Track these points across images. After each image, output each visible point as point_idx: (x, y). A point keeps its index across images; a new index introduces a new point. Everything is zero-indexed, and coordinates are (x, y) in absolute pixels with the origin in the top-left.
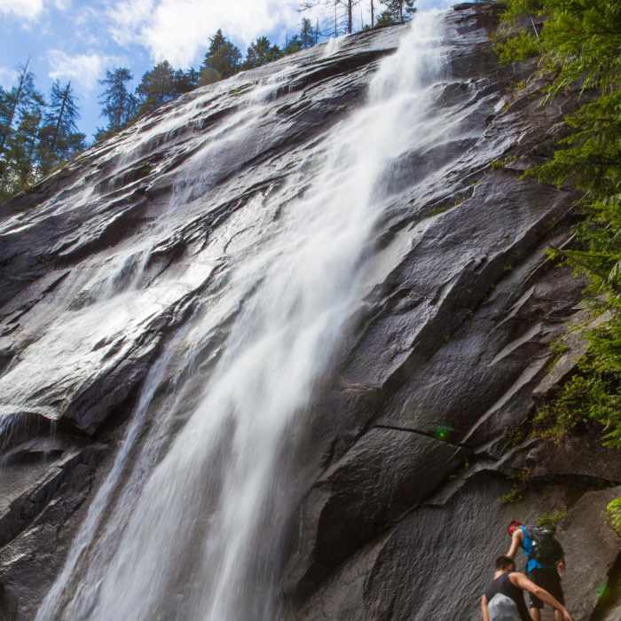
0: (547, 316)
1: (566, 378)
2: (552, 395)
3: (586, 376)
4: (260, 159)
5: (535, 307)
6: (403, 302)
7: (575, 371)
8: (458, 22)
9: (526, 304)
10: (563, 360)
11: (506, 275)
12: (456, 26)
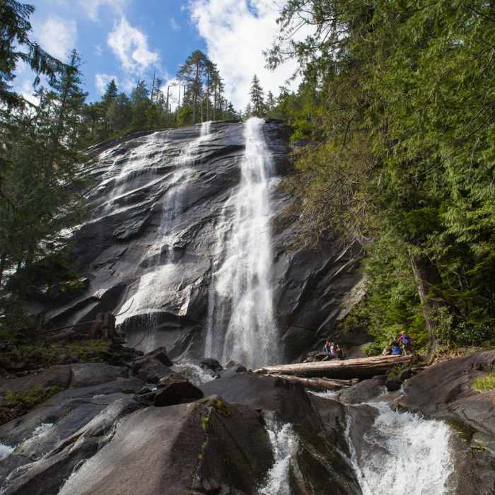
0: (336, 295)
1: (346, 316)
2: (342, 321)
3: (353, 316)
4: (200, 202)
5: (332, 292)
6: (291, 286)
7: (349, 314)
8: (269, 132)
9: (330, 291)
10: (344, 311)
11: (321, 279)
12: (269, 135)
